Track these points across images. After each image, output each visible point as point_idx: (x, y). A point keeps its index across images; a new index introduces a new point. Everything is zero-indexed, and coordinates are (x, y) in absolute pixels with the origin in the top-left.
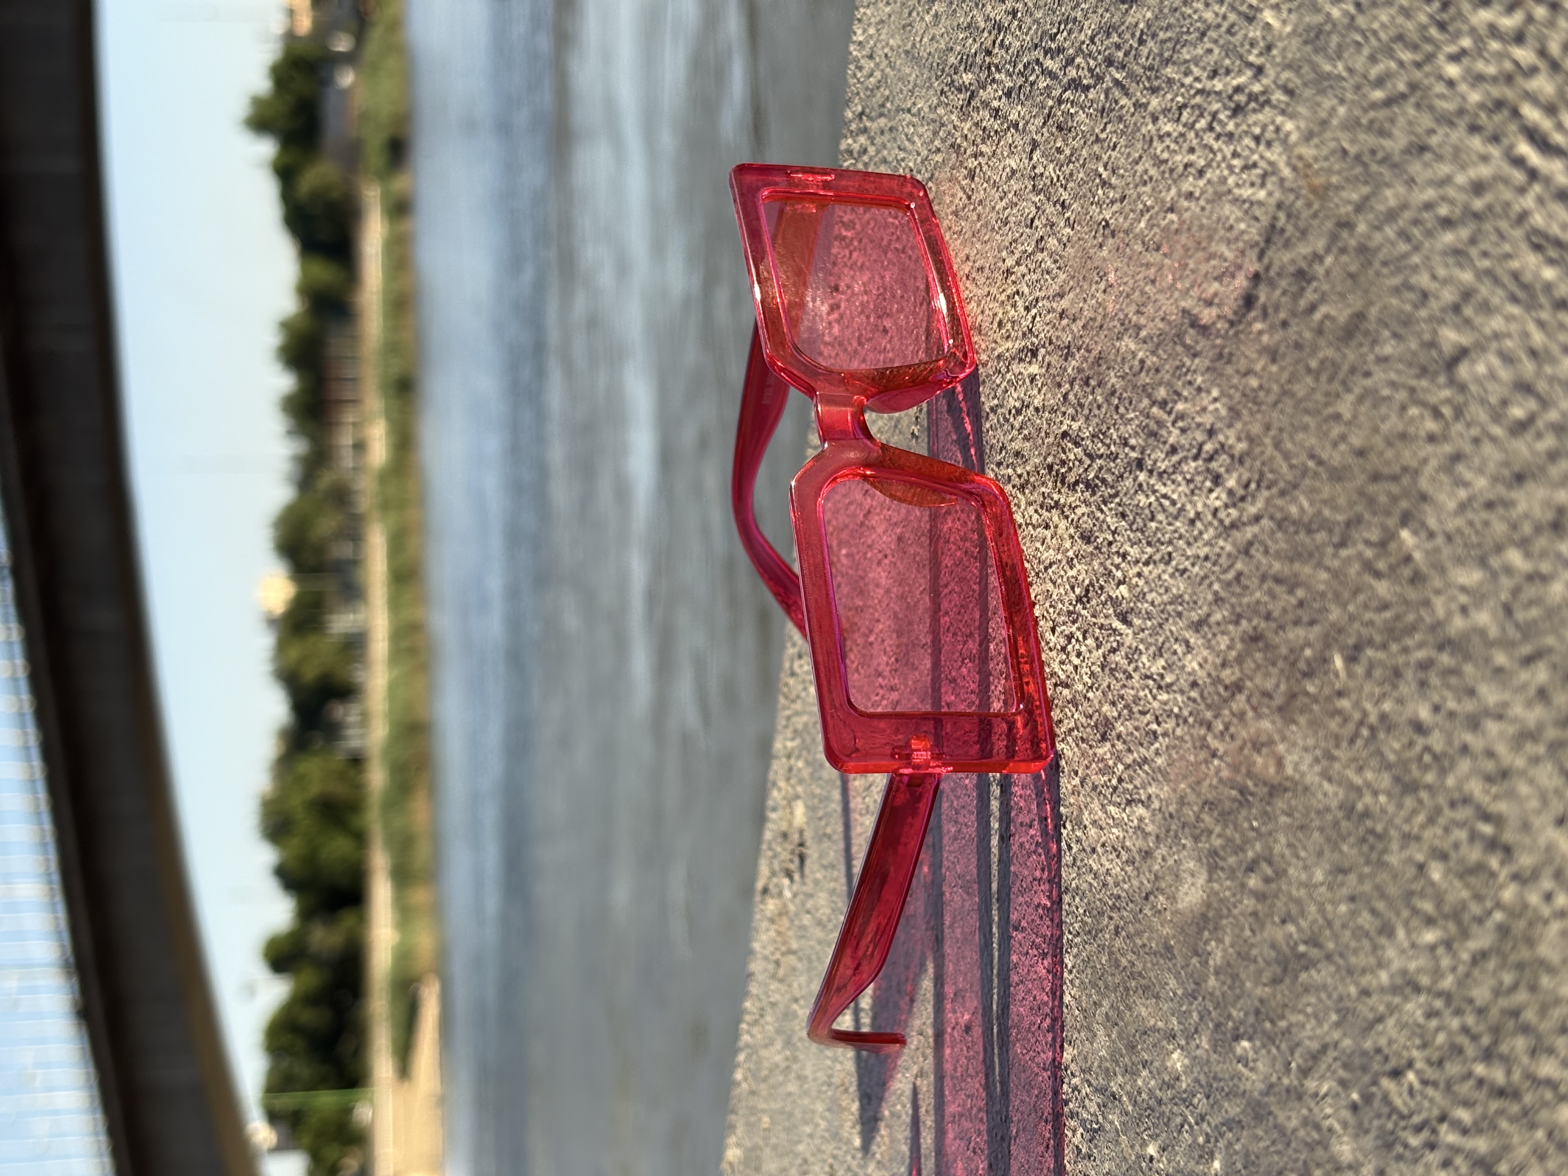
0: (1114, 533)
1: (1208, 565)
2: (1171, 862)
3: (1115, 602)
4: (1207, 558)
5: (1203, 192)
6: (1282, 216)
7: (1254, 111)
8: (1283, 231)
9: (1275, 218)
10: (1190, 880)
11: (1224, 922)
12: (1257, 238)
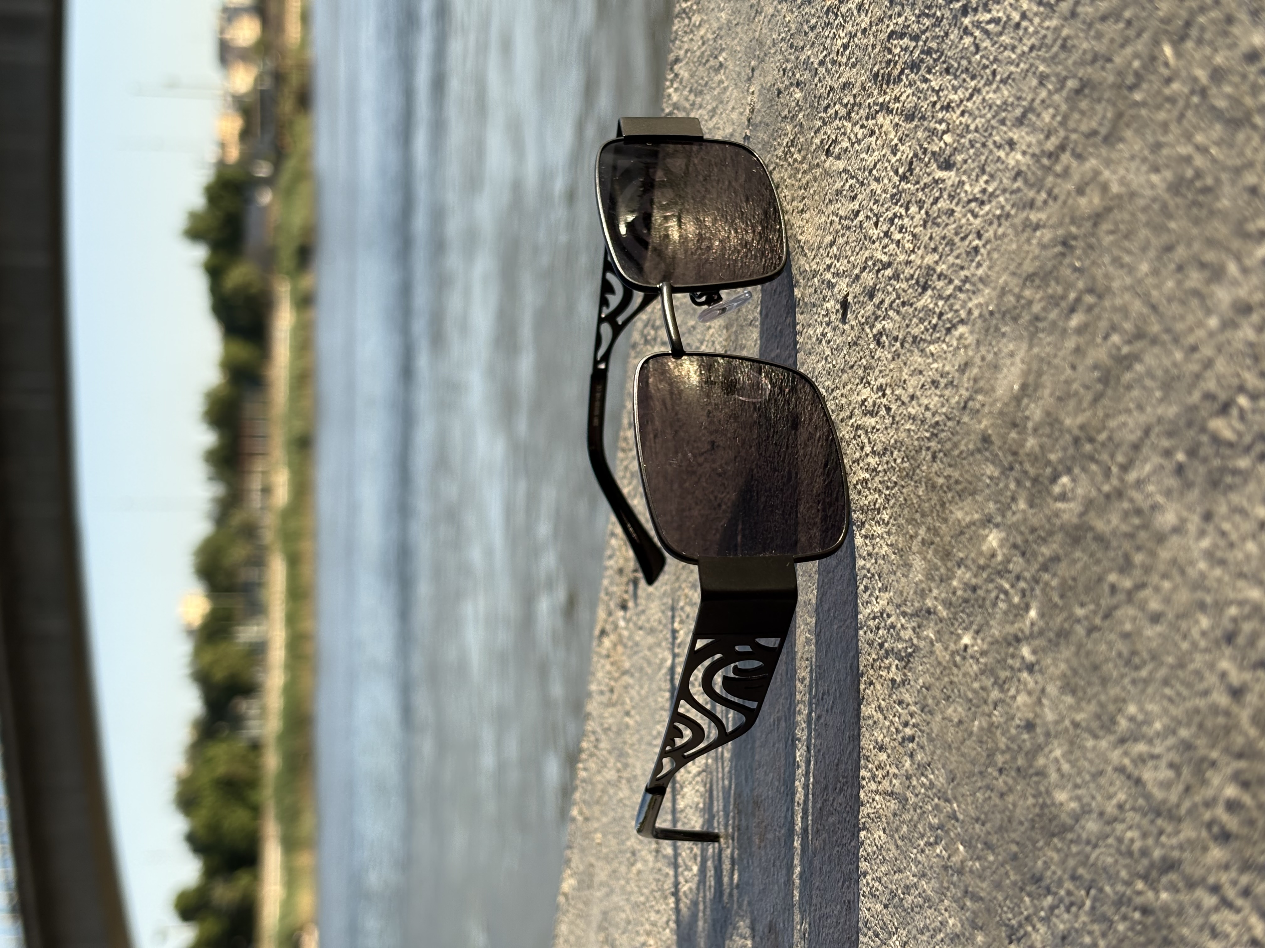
1: (1033, 54)
2: (990, 357)
3: (938, 155)
4: (1032, 48)
10: (1008, 362)
11: (1045, 378)
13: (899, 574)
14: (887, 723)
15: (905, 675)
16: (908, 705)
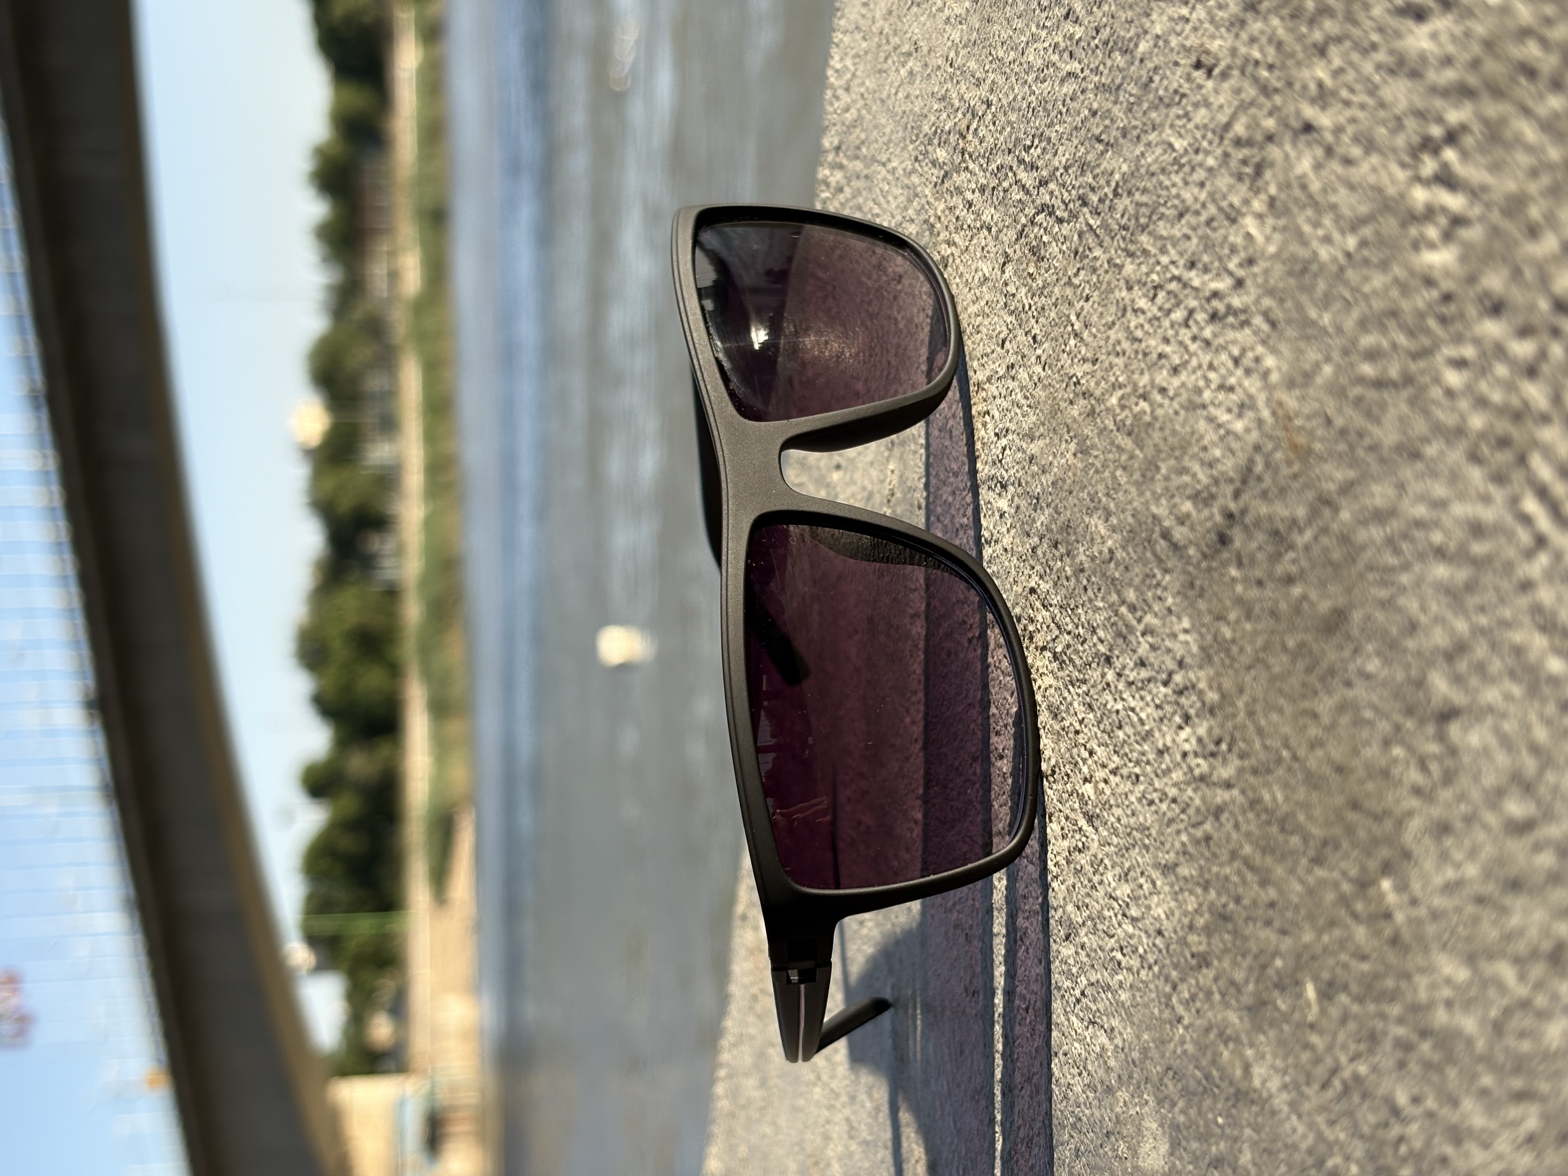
0: (1081, 722)
2: (1132, 1111)
3: (1081, 797)
5: (1177, 395)
6: (1259, 460)
7: (1232, 327)
8: (1259, 479)
9: (1251, 461)
12: (1232, 474)
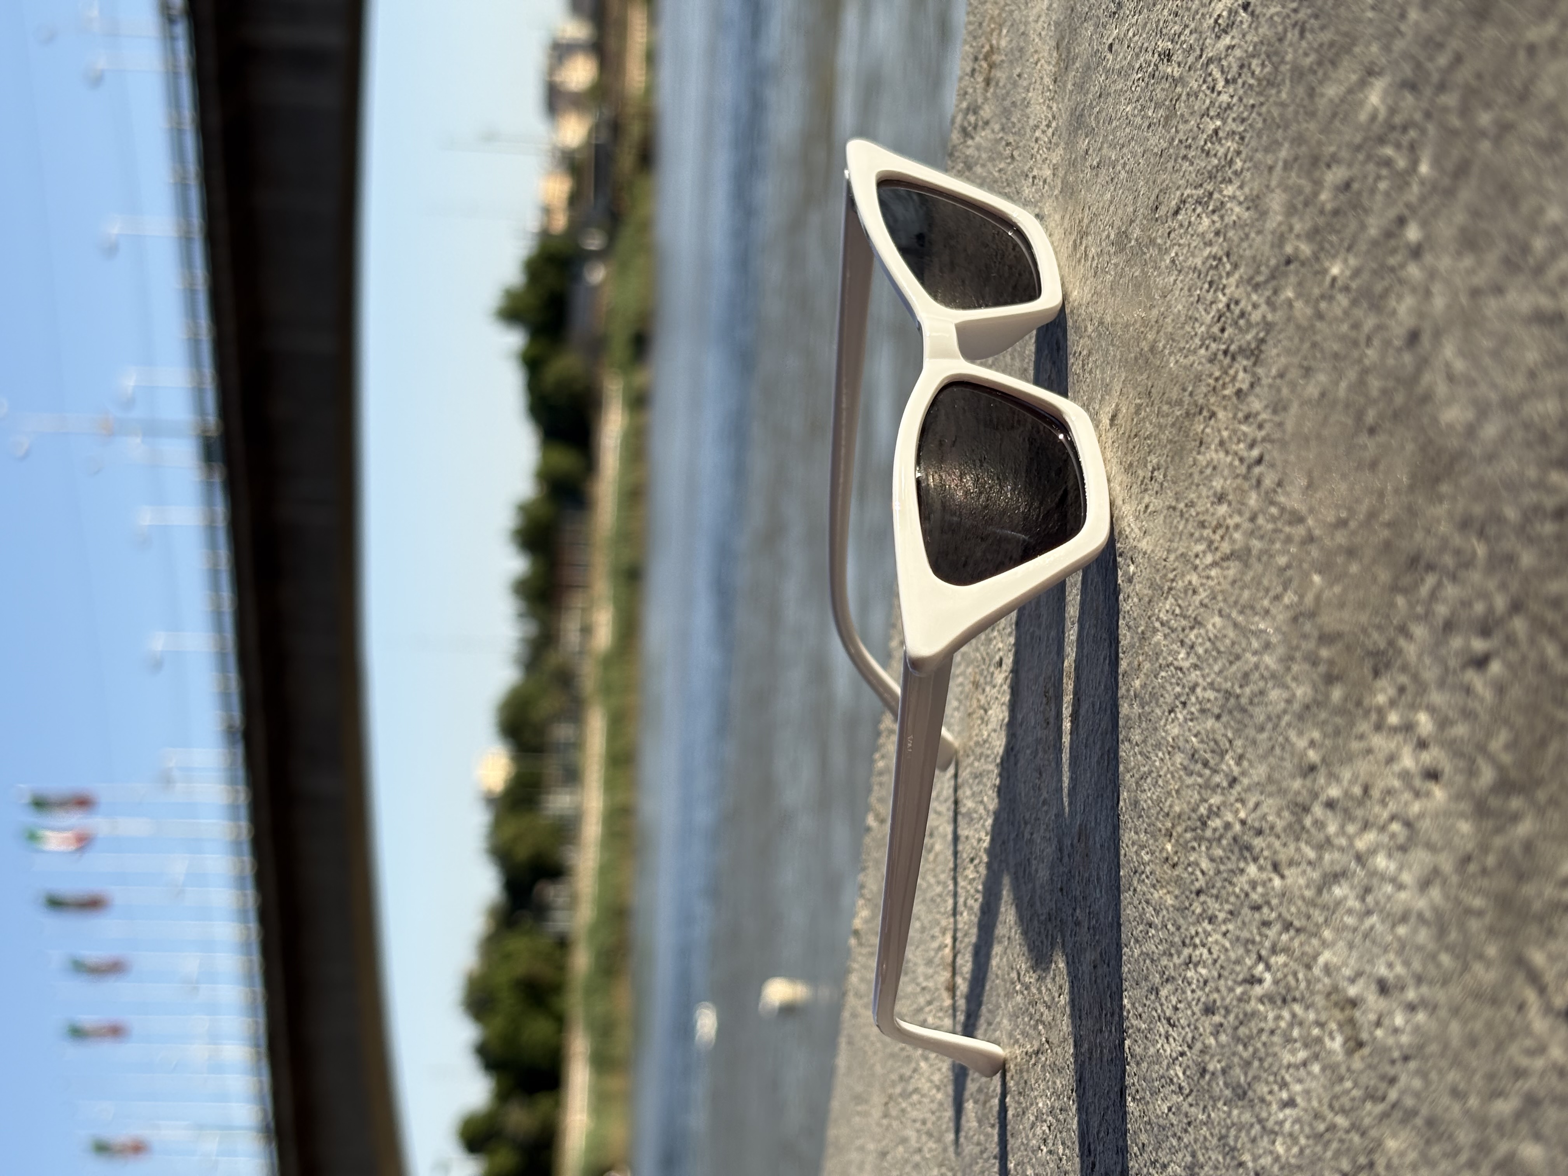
13: (1253, 235)
14: (1229, 459)
15: (1254, 374)
16: (1257, 414)
